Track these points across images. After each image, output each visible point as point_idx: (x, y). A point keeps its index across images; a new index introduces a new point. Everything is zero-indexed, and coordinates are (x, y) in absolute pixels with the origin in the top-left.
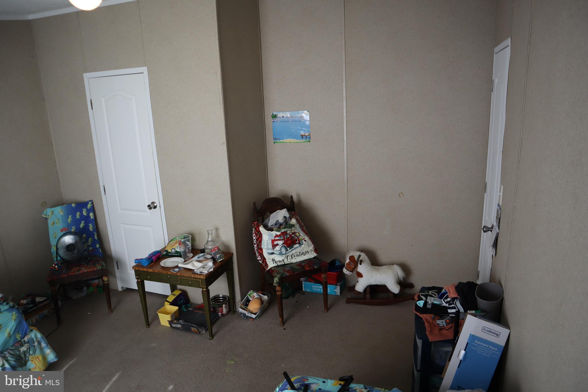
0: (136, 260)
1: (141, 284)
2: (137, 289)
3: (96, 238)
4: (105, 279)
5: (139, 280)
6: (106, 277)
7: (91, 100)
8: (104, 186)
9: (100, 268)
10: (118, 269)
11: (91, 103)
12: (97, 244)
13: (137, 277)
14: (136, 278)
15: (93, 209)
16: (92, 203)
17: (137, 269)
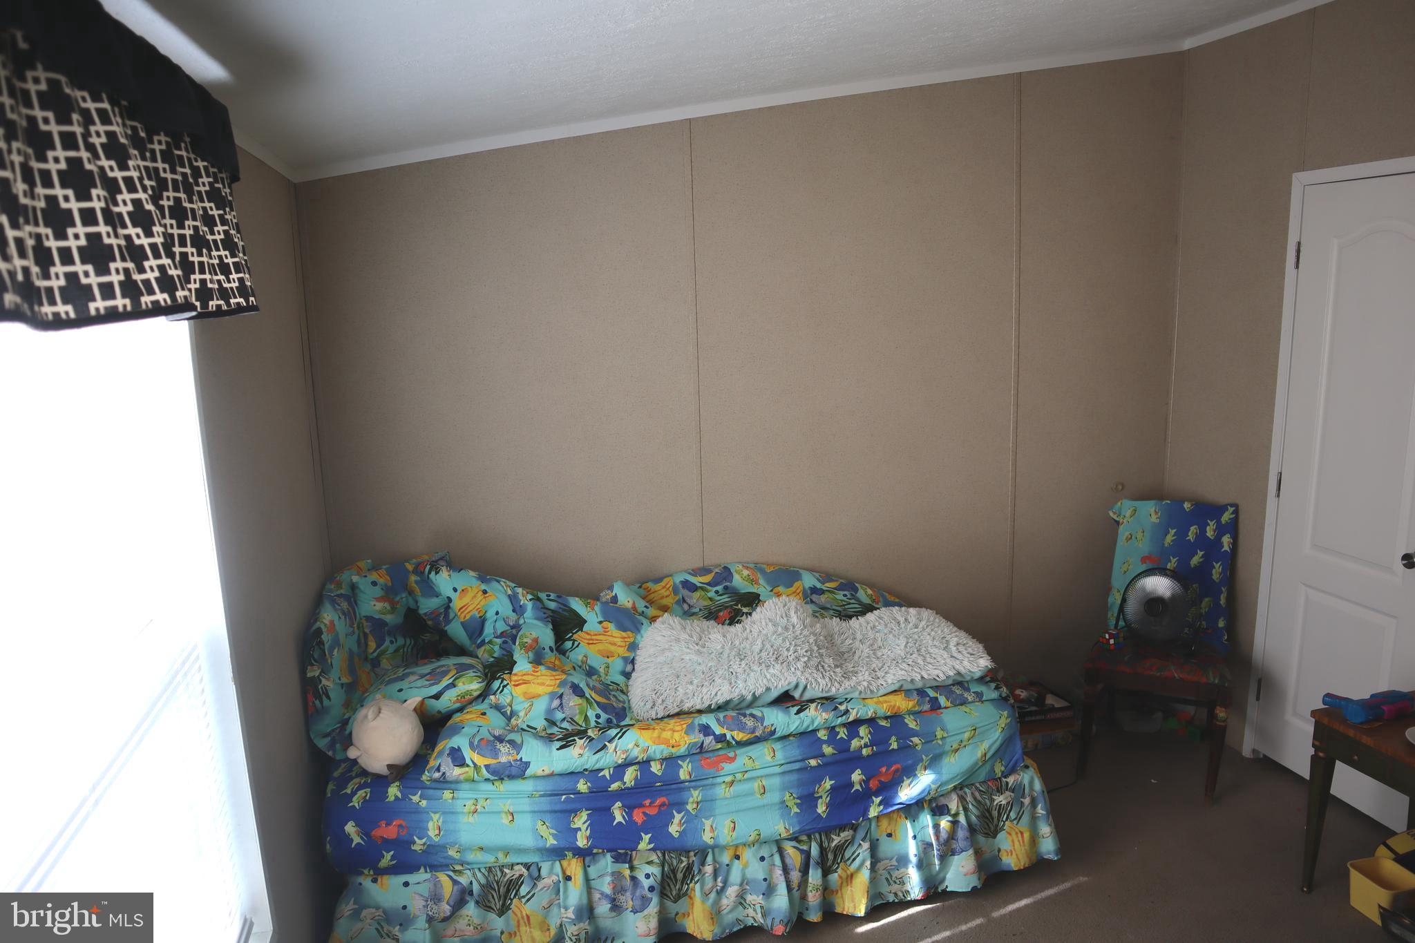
0: (1328, 695)
1: (1323, 767)
2: (1308, 779)
3: (1223, 602)
4: (1221, 713)
5: (1321, 754)
6: (1224, 709)
7: (1299, 244)
8: (1281, 473)
9: (1217, 681)
10: (1258, 699)
11: (1298, 251)
12: (1222, 619)
13: (1317, 743)
14: (1314, 745)
15: (1233, 528)
16: (1236, 512)
17: (1325, 721)
